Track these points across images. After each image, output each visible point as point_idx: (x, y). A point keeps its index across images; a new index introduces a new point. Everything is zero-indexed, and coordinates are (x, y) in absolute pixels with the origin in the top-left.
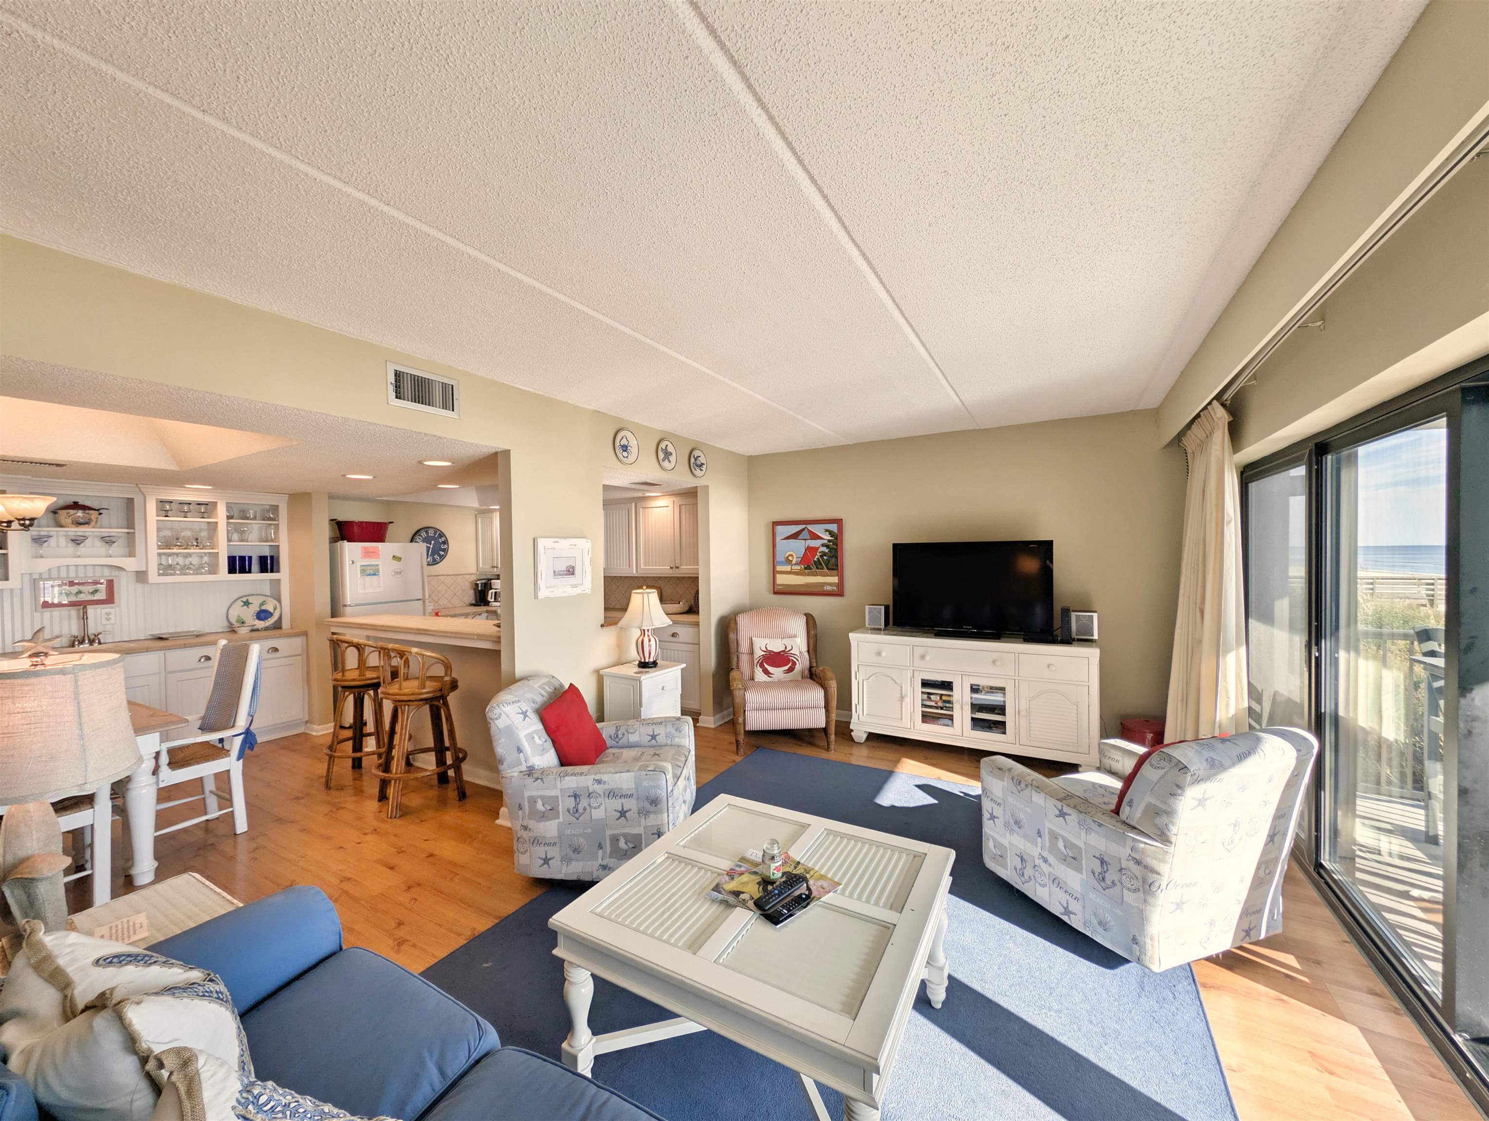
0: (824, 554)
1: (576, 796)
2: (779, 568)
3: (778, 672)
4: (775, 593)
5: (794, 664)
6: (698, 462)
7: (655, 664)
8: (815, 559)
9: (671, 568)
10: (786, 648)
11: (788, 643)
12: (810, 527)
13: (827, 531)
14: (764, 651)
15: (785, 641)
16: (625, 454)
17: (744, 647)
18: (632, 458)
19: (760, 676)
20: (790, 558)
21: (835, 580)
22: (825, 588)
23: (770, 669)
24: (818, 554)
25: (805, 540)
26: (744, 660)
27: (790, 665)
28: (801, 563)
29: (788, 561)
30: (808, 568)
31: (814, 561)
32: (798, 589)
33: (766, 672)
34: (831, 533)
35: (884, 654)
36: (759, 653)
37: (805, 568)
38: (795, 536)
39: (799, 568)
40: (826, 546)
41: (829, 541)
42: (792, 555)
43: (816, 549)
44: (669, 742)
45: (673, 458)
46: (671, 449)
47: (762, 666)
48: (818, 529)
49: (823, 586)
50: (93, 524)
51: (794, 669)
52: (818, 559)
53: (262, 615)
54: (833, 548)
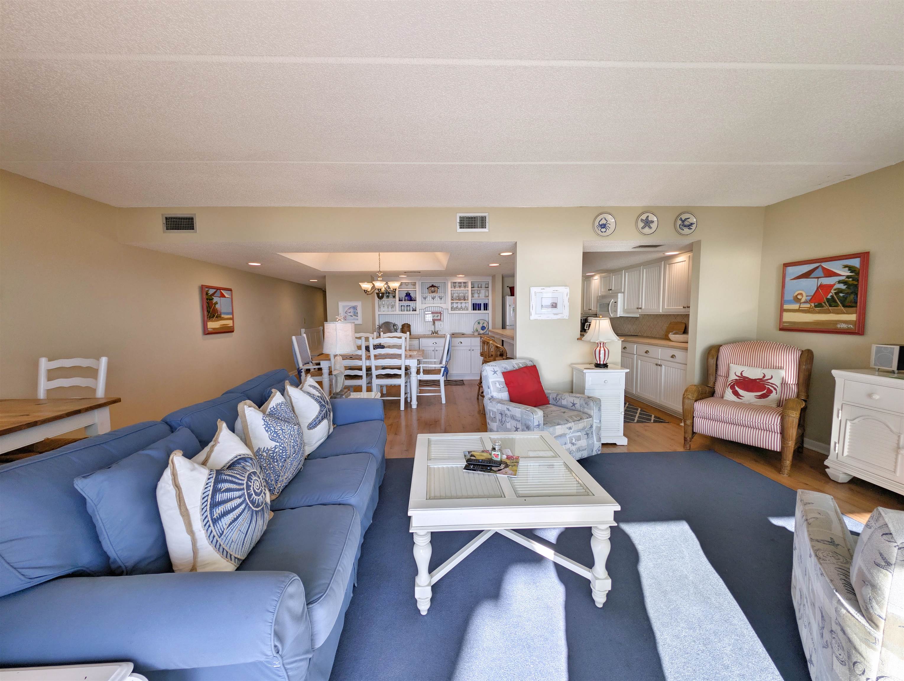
0: (840, 291)
1: (501, 414)
2: (786, 307)
3: (748, 396)
4: (781, 329)
5: (770, 392)
6: (686, 223)
7: (605, 366)
8: (829, 297)
9: (684, 307)
10: (764, 377)
11: (768, 373)
12: (825, 265)
13: (846, 266)
14: (739, 377)
15: (765, 371)
16: (603, 230)
17: (722, 370)
18: (609, 232)
19: (729, 395)
20: (799, 297)
21: (853, 317)
22: (839, 326)
23: (741, 392)
24: (833, 291)
25: (818, 278)
26: (720, 382)
27: (765, 392)
28: (811, 301)
29: (797, 300)
30: (820, 305)
31: (828, 299)
32: (805, 327)
33: (736, 393)
34: (851, 269)
35: (876, 397)
36: (733, 377)
37: (816, 306)
38: (806, 275)
39: (808, 305)
40: (842, 283)
41: (848, 277)
42: (801, 294)
43: (831, 286)
44: (582, 410)
45: (654, 226)
46: (652, 218)
47: (732, 387)
48: (835, 267)
49: (837, 324)
50: (436, 292)
51: (768, 396)
52: (832, 296)
53: (483, 328)
54: (852, 285)
